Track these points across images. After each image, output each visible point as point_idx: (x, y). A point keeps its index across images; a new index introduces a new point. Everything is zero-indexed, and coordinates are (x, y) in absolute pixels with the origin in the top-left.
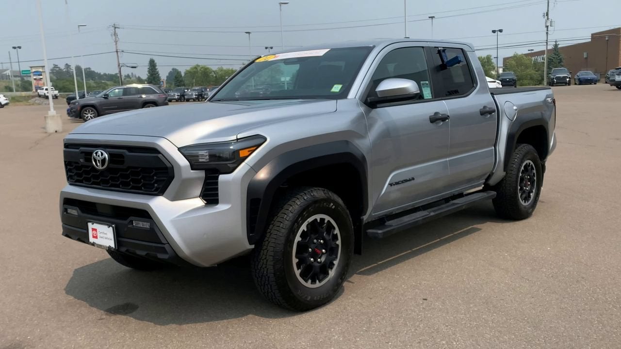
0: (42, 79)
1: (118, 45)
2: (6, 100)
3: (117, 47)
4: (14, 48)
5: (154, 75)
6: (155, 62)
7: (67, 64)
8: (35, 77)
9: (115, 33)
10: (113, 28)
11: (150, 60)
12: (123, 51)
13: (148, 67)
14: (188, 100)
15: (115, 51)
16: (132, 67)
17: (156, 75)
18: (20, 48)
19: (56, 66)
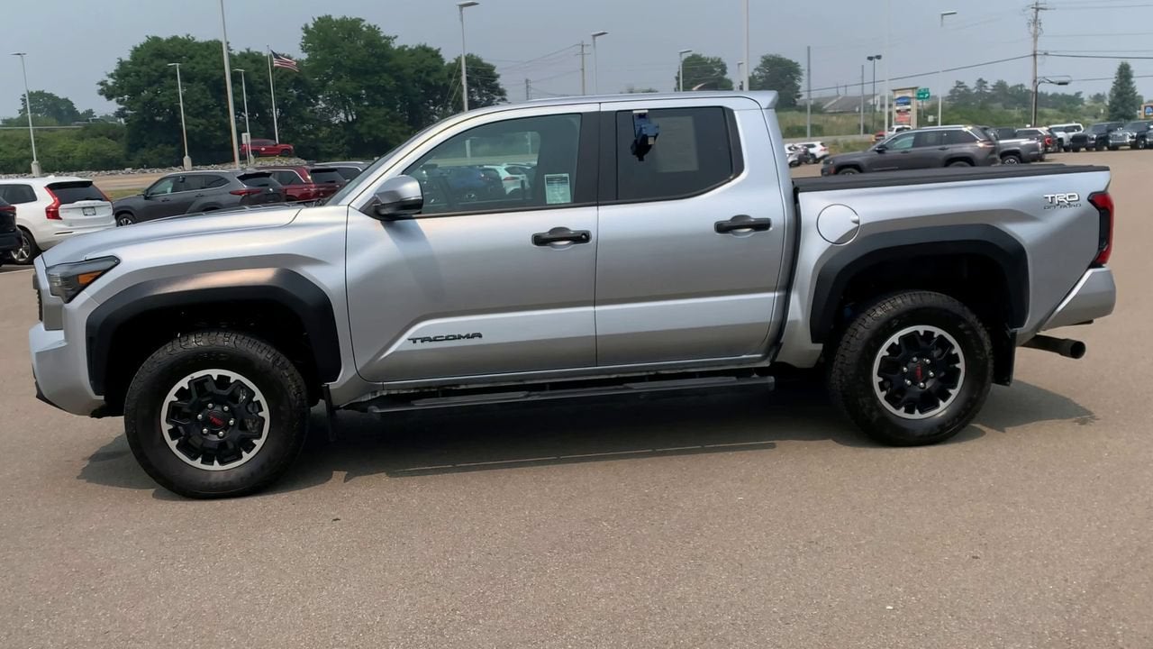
0: (909, 110)
1: (1038, 43)
2: (825, 150)
3: (1035, 46)
4: (870, 58)
5: (1125, 96)
6: (1131, 69)
7: (980, 80)
8: (898, 108)
9: (1035, 20)
10: (1034, 10)
11: (1121, 66)
12: (1046, 54)
13: (1115, 80)
14: (1115, 148)
15: (1032, 53)
16: (1060, 84)
17: (1127, 94)
18: (879, 57)
19: (960, 84)
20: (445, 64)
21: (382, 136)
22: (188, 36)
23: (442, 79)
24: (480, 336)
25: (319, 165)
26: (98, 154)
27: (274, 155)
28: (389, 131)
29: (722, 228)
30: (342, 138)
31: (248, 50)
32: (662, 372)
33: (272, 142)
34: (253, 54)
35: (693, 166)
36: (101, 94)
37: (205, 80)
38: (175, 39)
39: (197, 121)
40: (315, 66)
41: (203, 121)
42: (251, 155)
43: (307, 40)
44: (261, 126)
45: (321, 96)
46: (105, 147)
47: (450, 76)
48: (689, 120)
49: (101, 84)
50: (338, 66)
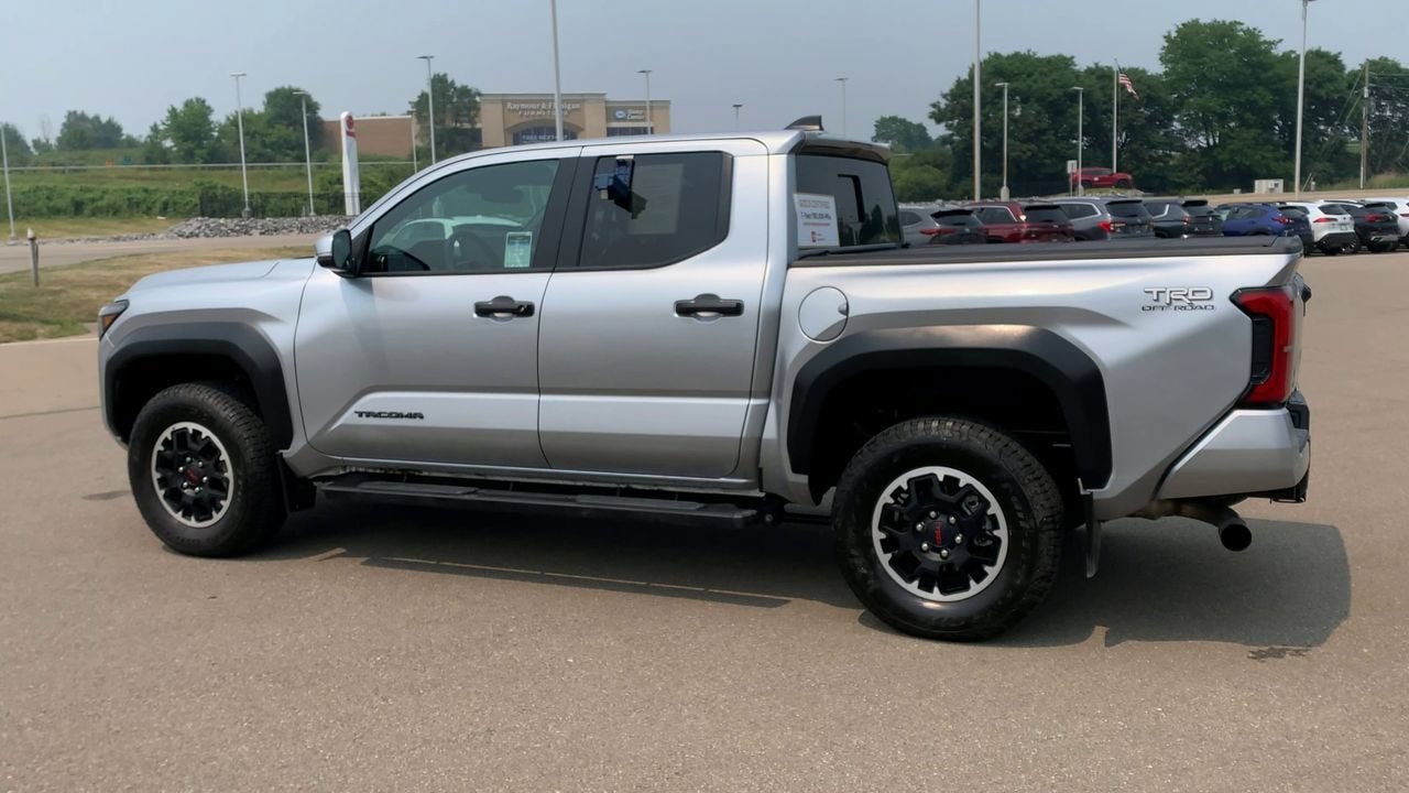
20: (1346, 72)
21: (1248, 163)
22: (1029, 51)
23: (1338, 91)
24: (422, 417)
25: (1038, 201)
26: (917, 184)
27: (1109, 186)
28: (1258, 157)
29: (684, 309)
30: (1197, 166)
31: (1096, 64)
32: (635, 486)
33: (1108, 171)
34: (1102, 69)
35: (670, 227)
36: (931, 117)
37: (1040, 100)
38: (1017, 55)
39: (1025, 147)
40: (1175, 80)
41: (1033, 147)
42: (1080, 186)
43: (1168, 50)
44: (1098, 152)
45: (1176, 117)
46: (926, 176)
47: (1350, 86)
48: (678, 169)
49: (934, 106)
50: (1202, 79)
